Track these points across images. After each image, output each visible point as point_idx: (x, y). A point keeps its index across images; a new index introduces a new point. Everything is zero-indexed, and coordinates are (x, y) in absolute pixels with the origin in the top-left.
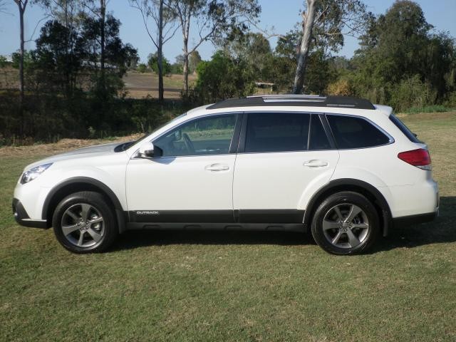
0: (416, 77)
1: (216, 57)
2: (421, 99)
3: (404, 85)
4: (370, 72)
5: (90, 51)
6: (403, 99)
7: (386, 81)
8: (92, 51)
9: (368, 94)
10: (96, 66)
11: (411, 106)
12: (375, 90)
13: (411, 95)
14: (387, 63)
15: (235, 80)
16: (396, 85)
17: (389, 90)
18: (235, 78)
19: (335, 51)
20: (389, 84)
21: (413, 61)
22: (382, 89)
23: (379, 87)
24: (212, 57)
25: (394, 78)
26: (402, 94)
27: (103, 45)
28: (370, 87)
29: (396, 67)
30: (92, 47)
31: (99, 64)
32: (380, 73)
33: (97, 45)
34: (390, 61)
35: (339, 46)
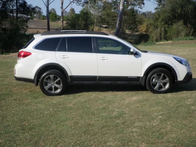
0: (181, 22)
1: (82, 12)
2: (183, 34)
3: (175, 26)
4: (157, 19)
5: (10, 8)
6: (173, 33)
7: (165, 24)
8: (11, 8)
9: (155, 31)
10: (13, 16)
11: (178, 37)
12: (159, 29)
13: (178, 31)
14: (166, 15)
15: (84, 24)
16: (171, 26)
17: (167, 29)
18: (84, 23)
19: (141, 8)
20: (166, 26)
21: (180, 13)
22: (163, 28)
23: (161, 28)
24: (80, 12)
25: (170, 22)
26: (174, 31)
27: (17, 5)
28: (157, 27)
29: (171, 17)
30: (11, 6)
31: (15, 15)
32: (162, 20)
33: (14, 5)
34: (168, 14)
35: (142, 5)
